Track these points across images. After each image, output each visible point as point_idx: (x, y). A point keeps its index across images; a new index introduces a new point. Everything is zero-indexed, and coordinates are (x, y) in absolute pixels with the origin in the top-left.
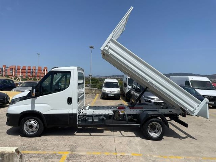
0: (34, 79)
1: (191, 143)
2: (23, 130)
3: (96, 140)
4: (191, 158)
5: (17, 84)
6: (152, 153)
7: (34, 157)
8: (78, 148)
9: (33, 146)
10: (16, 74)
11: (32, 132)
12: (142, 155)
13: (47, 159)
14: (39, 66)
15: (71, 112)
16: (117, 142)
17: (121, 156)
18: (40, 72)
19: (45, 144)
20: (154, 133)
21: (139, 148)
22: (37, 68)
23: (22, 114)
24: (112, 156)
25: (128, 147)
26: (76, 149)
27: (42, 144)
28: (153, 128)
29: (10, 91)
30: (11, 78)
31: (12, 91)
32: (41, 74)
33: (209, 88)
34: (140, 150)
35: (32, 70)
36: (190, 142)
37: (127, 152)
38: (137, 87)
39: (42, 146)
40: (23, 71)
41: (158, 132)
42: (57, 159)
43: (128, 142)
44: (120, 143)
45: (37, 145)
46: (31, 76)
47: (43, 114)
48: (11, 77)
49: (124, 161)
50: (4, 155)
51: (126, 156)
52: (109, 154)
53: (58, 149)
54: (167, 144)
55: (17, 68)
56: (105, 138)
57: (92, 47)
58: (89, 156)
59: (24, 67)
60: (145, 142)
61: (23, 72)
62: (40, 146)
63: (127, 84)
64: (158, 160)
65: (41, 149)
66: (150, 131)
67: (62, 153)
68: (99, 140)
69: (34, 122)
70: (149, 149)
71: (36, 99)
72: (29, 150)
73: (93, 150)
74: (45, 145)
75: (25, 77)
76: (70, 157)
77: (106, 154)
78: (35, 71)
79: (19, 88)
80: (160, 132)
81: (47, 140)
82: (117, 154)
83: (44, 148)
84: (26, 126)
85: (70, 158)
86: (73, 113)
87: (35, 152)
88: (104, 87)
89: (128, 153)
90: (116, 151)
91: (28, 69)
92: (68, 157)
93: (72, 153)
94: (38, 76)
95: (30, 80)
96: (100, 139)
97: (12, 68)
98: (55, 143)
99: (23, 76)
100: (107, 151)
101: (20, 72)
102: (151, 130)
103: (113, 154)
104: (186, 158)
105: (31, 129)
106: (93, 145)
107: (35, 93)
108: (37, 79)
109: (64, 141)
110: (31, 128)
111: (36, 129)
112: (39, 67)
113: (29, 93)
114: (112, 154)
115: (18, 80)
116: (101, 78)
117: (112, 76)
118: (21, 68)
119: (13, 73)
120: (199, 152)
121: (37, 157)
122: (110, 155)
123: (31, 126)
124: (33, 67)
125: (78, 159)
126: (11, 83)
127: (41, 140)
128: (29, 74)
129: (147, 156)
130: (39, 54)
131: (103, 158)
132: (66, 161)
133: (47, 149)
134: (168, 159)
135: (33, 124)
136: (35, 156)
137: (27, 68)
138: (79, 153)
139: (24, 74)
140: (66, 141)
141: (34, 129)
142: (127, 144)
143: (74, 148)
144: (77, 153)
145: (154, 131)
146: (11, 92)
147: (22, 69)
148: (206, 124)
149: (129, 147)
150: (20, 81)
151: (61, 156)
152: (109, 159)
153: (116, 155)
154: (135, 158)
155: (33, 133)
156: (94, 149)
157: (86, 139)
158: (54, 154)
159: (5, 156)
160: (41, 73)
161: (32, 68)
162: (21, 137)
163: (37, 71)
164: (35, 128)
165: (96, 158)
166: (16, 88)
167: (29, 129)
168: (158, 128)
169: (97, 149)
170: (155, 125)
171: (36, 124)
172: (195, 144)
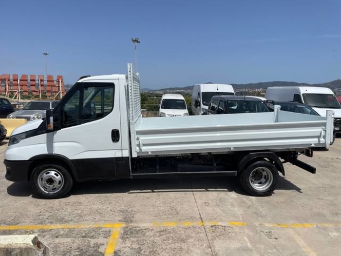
0: (42, 97)
1: (319, 199)
2: (37, 188)
3: (164, 199)
4: (326, 225)
5: (15, 105)
6: (261, 219)
7: (62, 236)
8: (136, 216)
9: (57, 215)
10: (12, 88)
11: (53, 189)
12: (246, 224)
13: (85, 239)
14: (50, 74)
15: (118, 154)
16: (200, 202)
17: (212, 227)
18: (51, 83)
19: (79, 209)
20: (259, 183)
21: (239, 211)
22: (45, 78)
23: (32, 161)
24: (197, 229)
25: (219, 210)
26: (133, 217)
27: (73, 212)
28: (258, 177)
29: (5, 117)
30: (4, 95)
31: (9, 118)
32: (53, 88)
33: (331, 105)
34: (241, 215)
35: (37, 82)
36: (318, 197)
37: (221, 220)
38: (220, 108)
39: (73, 214)
40: (23, 82)
41: (265, 183)
42: (104, 237)
43: (218, 202)
44: (205, 203)
45: (65, 213)
46: (37, 92)
47: (71, 160)
48: (4, 93)
49: (219, 235)
50: (11, 252)
51: (219, 227)
52: (190, 224)
53: (103, 219)
54: (281, 202)
55: (11, 78)
56: (179, 195)
57: (136, 41)
58: (158, 230)
59: (23, 76)
60: (245, 199)
61: (22, 85)
62: (69, 215)
63: (200, 102)
64: (274, 232)
65: (72, 220)
66: (252, 182)
67: (111, 226)
68: (170, 200)
69: (55, 174)
70: (256, 213)
71: (55, 133)
72: (51, 223)
73: (163, 219)
74: (79, 212)
75: (27, 94)
76: (125, 233)
77: (186, 225)
78: (42, 83)
79: (19, 113)
80: (269, 183)
81: (80, 203)
82: (205, 224)
83: (77, 218)
84: (42, 180)
85: (127, 234)
86: (123, 156)
87: (63, 226)
88: (162, 108)
89: (223, 221)
90: (201, 218)
91: (32, 80)
92: (122, 232)
93: (127, 226)
94: (48, 91)
95: (35, 97)
96: (170, 198)
97: (3, 78)
98: (95, 207)
99: (24, 91)
100: (187, 219)
101: (18, 85)
102: (254, 180)
103: (198, 224)
104: (318, 226)
105: (51, 186)
106: (160, 208)
107: (54, 124)
108: (47, 97)
109: (110, 203)
110: (50, 184)
111: (60, 185)
112: (49, 77)
113: (42, 123)
114: (195, 224)
115: (15, 98)
116: (151, 92)
117: (169, 89)
118: (19, 78)
119: (7, 86)
120: (337, 214)
121: (67, 236)
122: (193, 227)
123: (51, 181)
124: (39, 76)
125: (140, 235)
126: (4, 104)
127: (71, 204)
128: (34, 88)
129: (256, 226)
130: (47, 54)
131: (182, 232)
132: (120, 240)
133: (83, 219)
134: (290, 229)
135: (54, 177)
136: (63, 234)
137: (29, 78)
138: (139, 225)
139: (25, 88)
140: (114, 203)
141: (56, 185)
142: (218, 205)
143: (130, 216)
144: (136, 225)
145: (259, 181)
146: (7, 119)
147: (20, 80)
148: (334, 164)
149: (221, 210)
150: (20, 100)
151: (110, 231)
152: (193, 235)
153: (203, 225)
154: (237, 230)
155: (55, 192)
156: (164, 217)
157: (147, 198)
158: (97, 228)
159: (13, 253)
160: (54, 86)
161: (37, 79)
162: (34, 200)
163: (45, 83)
164: (58, 182)
165: (170, 233)
166: (15, 112)
167: (47, 185)
168: (265, 176)
169: (168, 216)
170: (261, 171)
171: (59, 176)
172: (327, 200)
